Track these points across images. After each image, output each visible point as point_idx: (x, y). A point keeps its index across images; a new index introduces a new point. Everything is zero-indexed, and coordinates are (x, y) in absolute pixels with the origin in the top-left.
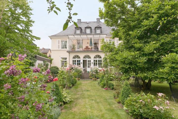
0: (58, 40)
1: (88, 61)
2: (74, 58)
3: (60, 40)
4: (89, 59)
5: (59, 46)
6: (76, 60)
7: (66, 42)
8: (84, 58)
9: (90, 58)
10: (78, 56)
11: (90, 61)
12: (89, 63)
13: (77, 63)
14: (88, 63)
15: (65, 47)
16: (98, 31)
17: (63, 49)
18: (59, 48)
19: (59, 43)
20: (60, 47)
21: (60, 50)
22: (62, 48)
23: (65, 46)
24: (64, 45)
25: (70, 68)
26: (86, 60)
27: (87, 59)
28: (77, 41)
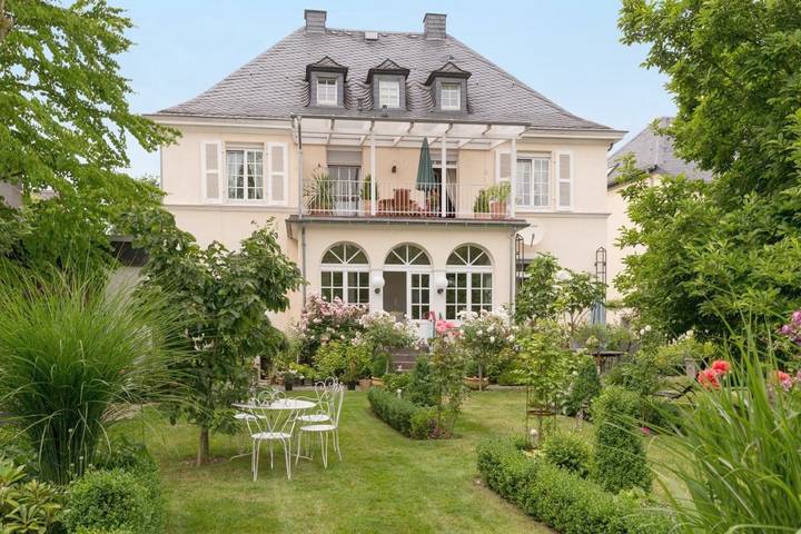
0: (205, 141)
1: (415, 278)
2: (328, 258)
3: (219, 143)
4: (421, 270)
5: (212, 180)
6: (341, 274)
7: (260, 156)
8: (391, 259)
9: (424, 260)
10: (352, 249)
11: (426, 278)
12: (420, 288)
13: (349, 290)
14: (415, 293)
15: (250, 191)
16: (450, 100)
17: (237, 202)
18: (212, 193)
19: (211, 162)
20: (223, 187)
21: (221, 208)
22: (232, 195)
23: (251, 181)
24: (246, 176)
25: (316, 320)
26: (404, 274)
27: (410, 269)
28: (328, 153)
